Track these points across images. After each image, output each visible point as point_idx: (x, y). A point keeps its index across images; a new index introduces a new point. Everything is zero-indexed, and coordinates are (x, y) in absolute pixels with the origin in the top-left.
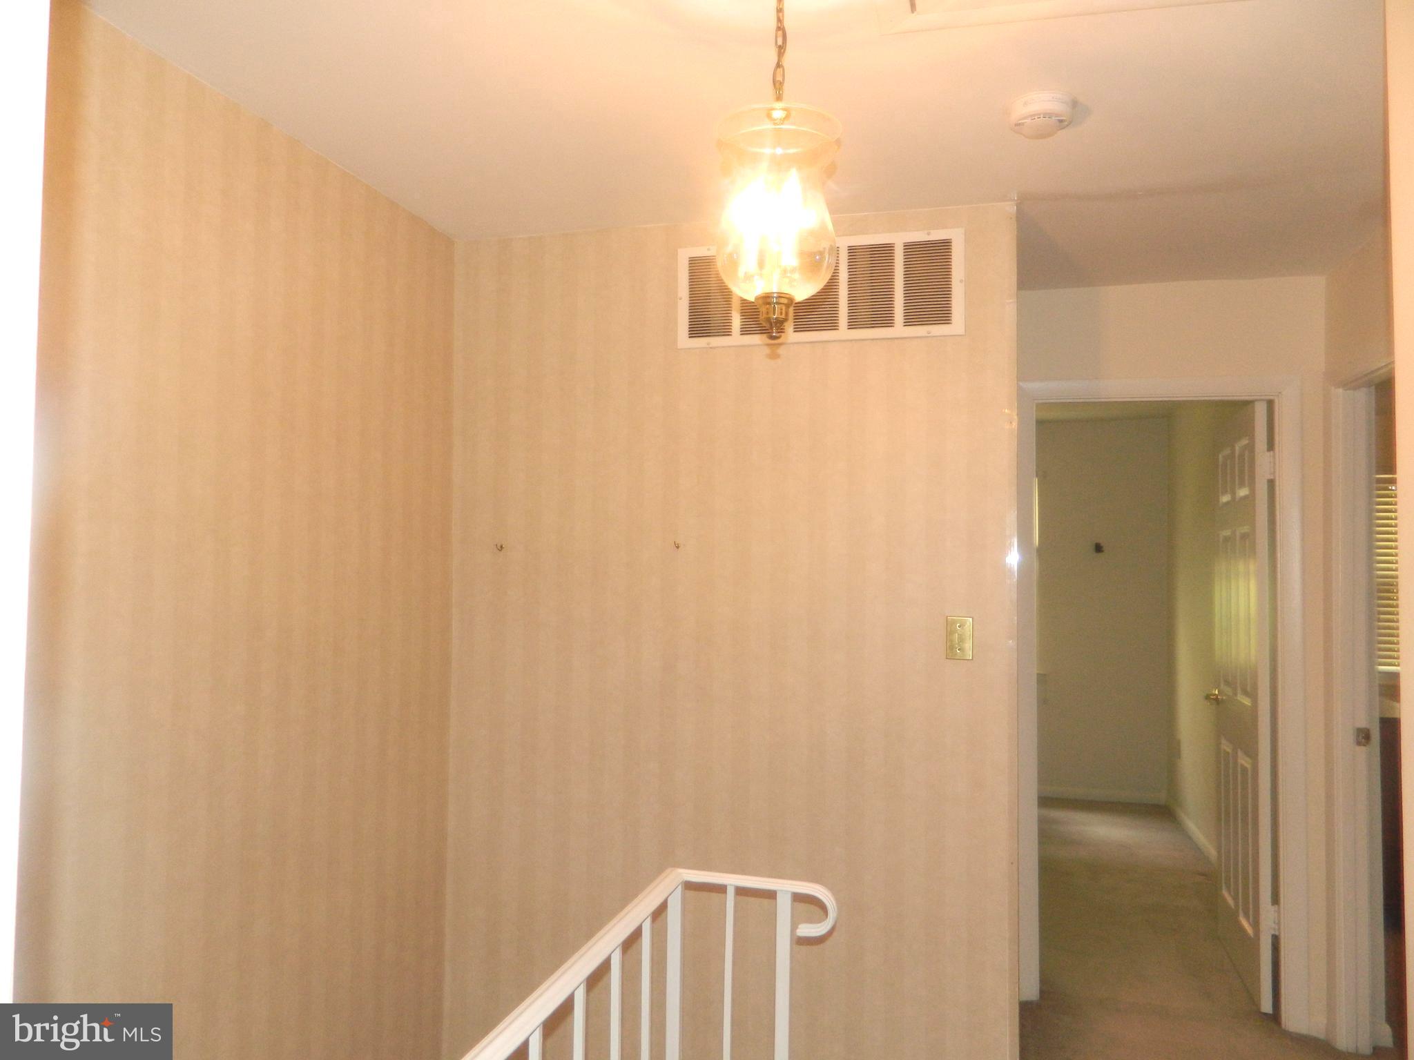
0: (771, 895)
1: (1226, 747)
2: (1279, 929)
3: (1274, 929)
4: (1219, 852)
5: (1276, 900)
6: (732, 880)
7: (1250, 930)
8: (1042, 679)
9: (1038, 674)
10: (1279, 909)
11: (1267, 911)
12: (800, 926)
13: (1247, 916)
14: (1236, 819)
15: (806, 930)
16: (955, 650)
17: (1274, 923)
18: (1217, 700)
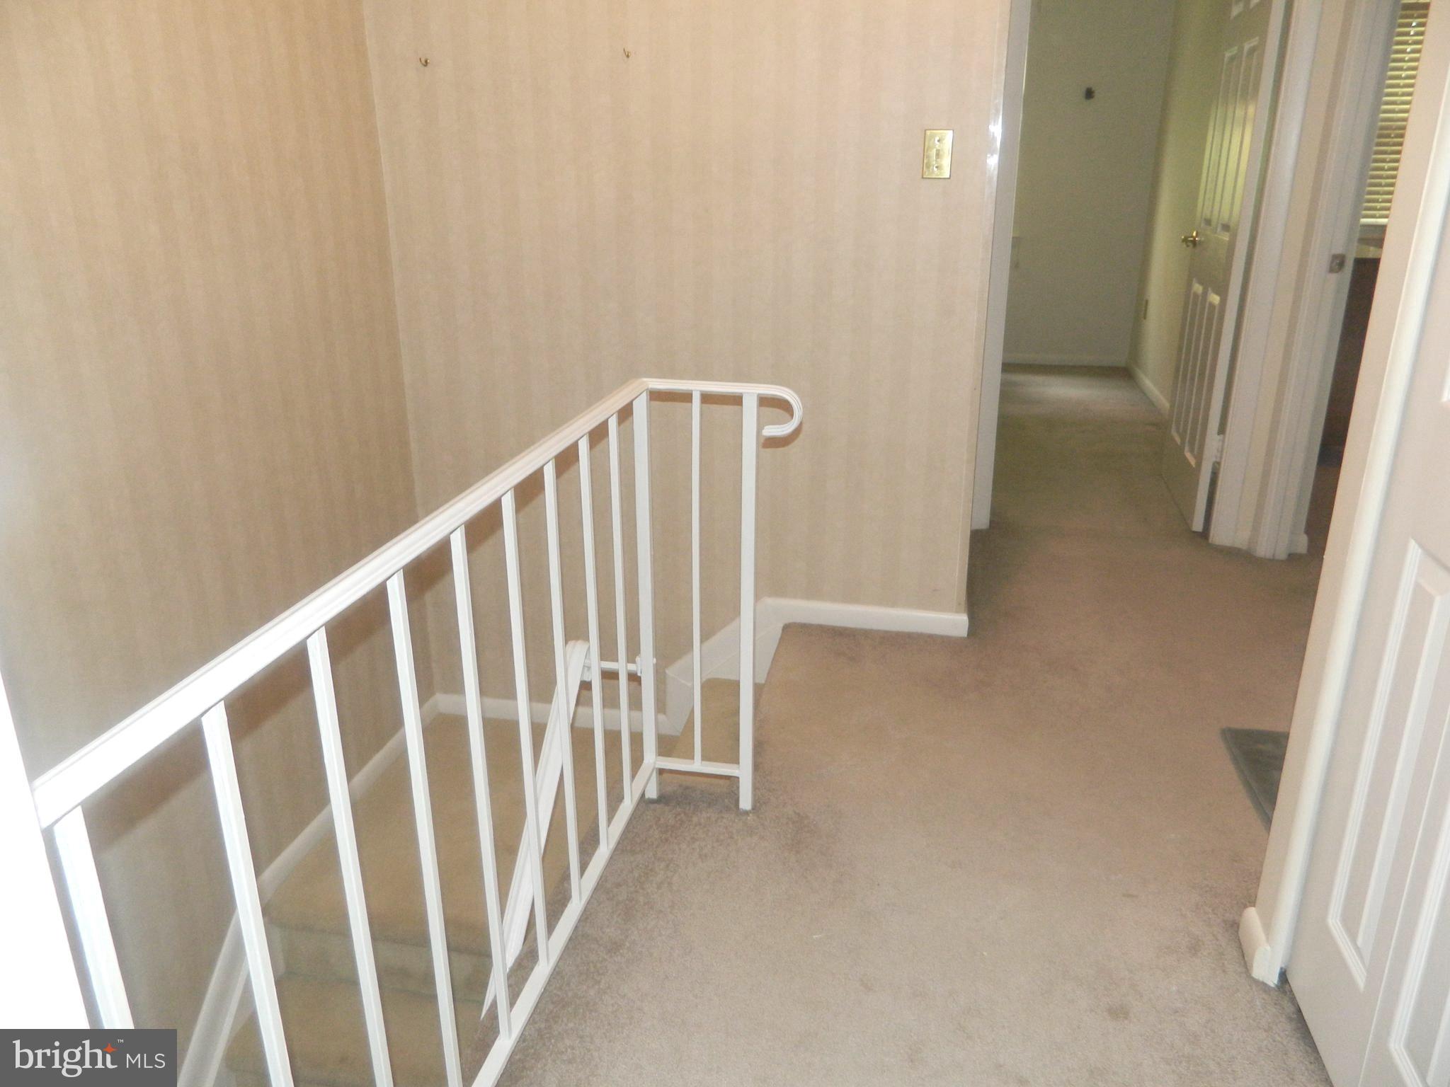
0: (737, 400)
1: (1198, 288)
2: (1221, 458)
3: (1216, 457)
4: (1172, 406)
5: (1222, 430)
6: (697, 387)
7: (1193, 462)
8: (1017, 242)
9: (1013, 238)
10: (1224, 438)
11: (1212, 441)
12: (765, 428)
13: (1192, 451)
14: (1192, 379)
15: (772, 431)
16: (931, 167)
17: (1218, 450)
18: (1194, 242)
